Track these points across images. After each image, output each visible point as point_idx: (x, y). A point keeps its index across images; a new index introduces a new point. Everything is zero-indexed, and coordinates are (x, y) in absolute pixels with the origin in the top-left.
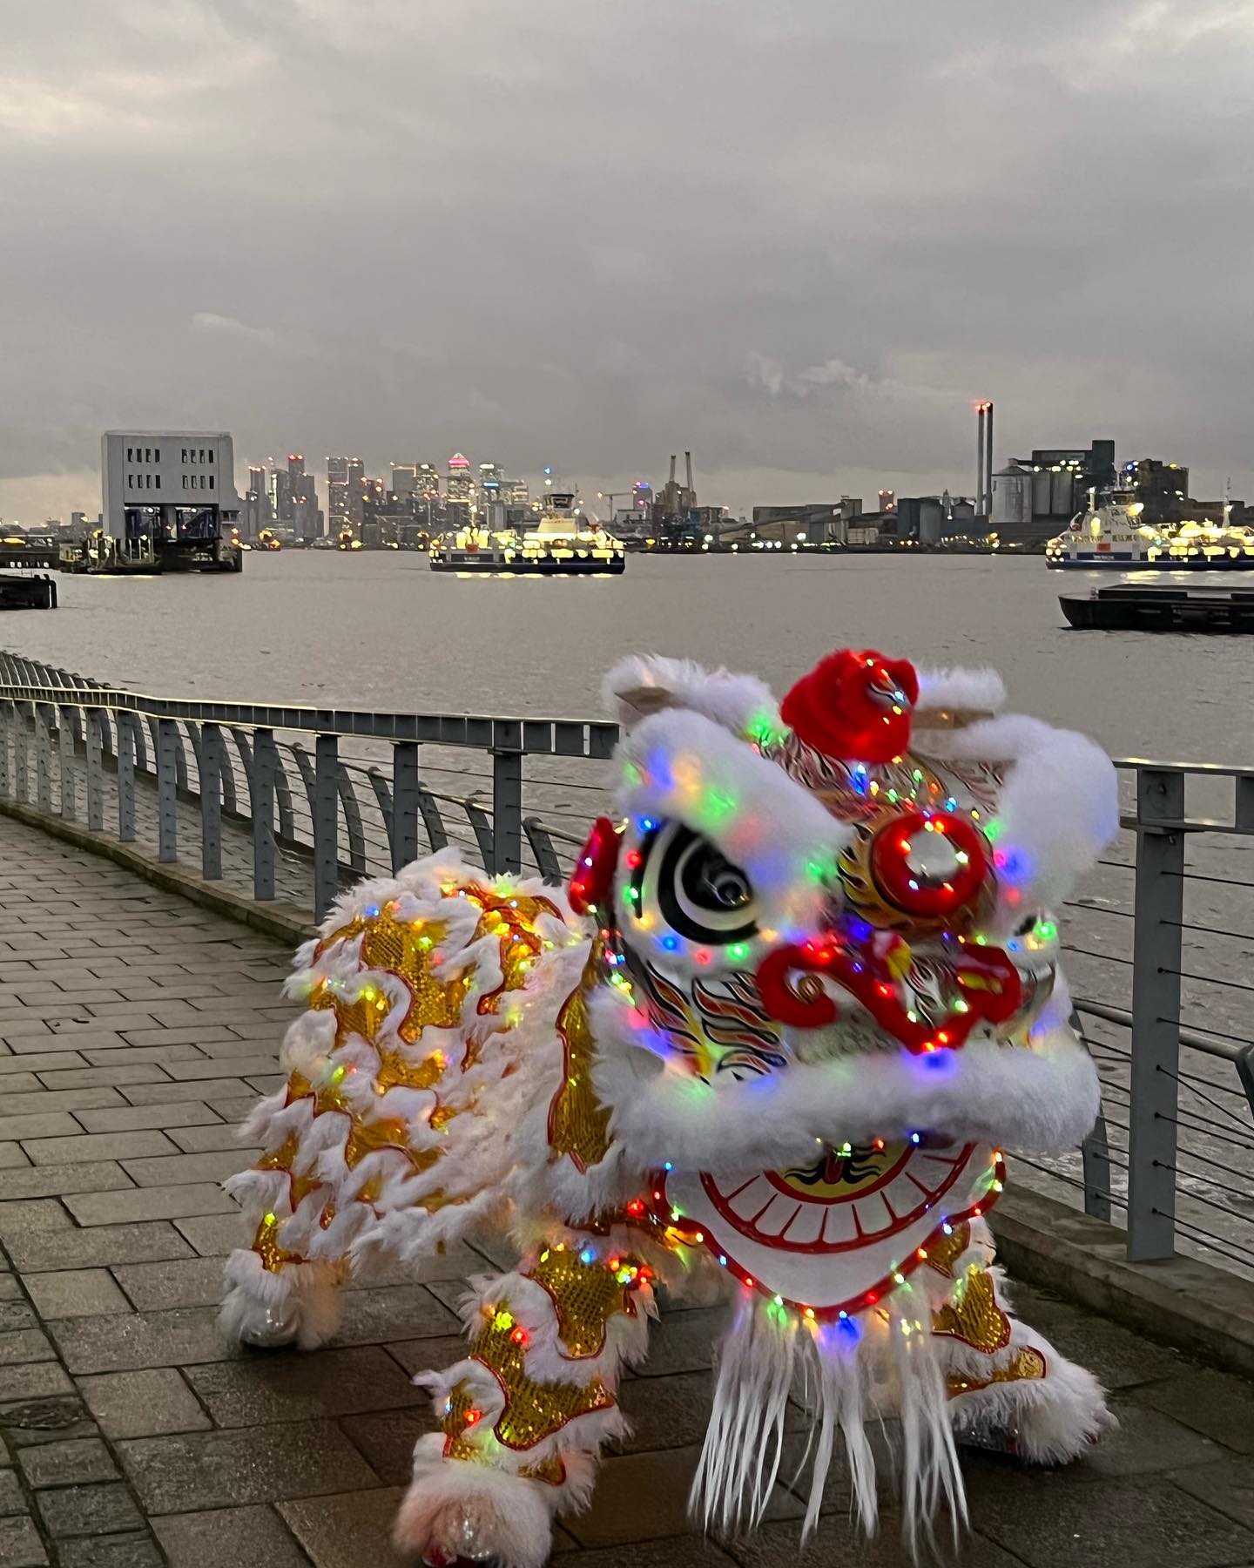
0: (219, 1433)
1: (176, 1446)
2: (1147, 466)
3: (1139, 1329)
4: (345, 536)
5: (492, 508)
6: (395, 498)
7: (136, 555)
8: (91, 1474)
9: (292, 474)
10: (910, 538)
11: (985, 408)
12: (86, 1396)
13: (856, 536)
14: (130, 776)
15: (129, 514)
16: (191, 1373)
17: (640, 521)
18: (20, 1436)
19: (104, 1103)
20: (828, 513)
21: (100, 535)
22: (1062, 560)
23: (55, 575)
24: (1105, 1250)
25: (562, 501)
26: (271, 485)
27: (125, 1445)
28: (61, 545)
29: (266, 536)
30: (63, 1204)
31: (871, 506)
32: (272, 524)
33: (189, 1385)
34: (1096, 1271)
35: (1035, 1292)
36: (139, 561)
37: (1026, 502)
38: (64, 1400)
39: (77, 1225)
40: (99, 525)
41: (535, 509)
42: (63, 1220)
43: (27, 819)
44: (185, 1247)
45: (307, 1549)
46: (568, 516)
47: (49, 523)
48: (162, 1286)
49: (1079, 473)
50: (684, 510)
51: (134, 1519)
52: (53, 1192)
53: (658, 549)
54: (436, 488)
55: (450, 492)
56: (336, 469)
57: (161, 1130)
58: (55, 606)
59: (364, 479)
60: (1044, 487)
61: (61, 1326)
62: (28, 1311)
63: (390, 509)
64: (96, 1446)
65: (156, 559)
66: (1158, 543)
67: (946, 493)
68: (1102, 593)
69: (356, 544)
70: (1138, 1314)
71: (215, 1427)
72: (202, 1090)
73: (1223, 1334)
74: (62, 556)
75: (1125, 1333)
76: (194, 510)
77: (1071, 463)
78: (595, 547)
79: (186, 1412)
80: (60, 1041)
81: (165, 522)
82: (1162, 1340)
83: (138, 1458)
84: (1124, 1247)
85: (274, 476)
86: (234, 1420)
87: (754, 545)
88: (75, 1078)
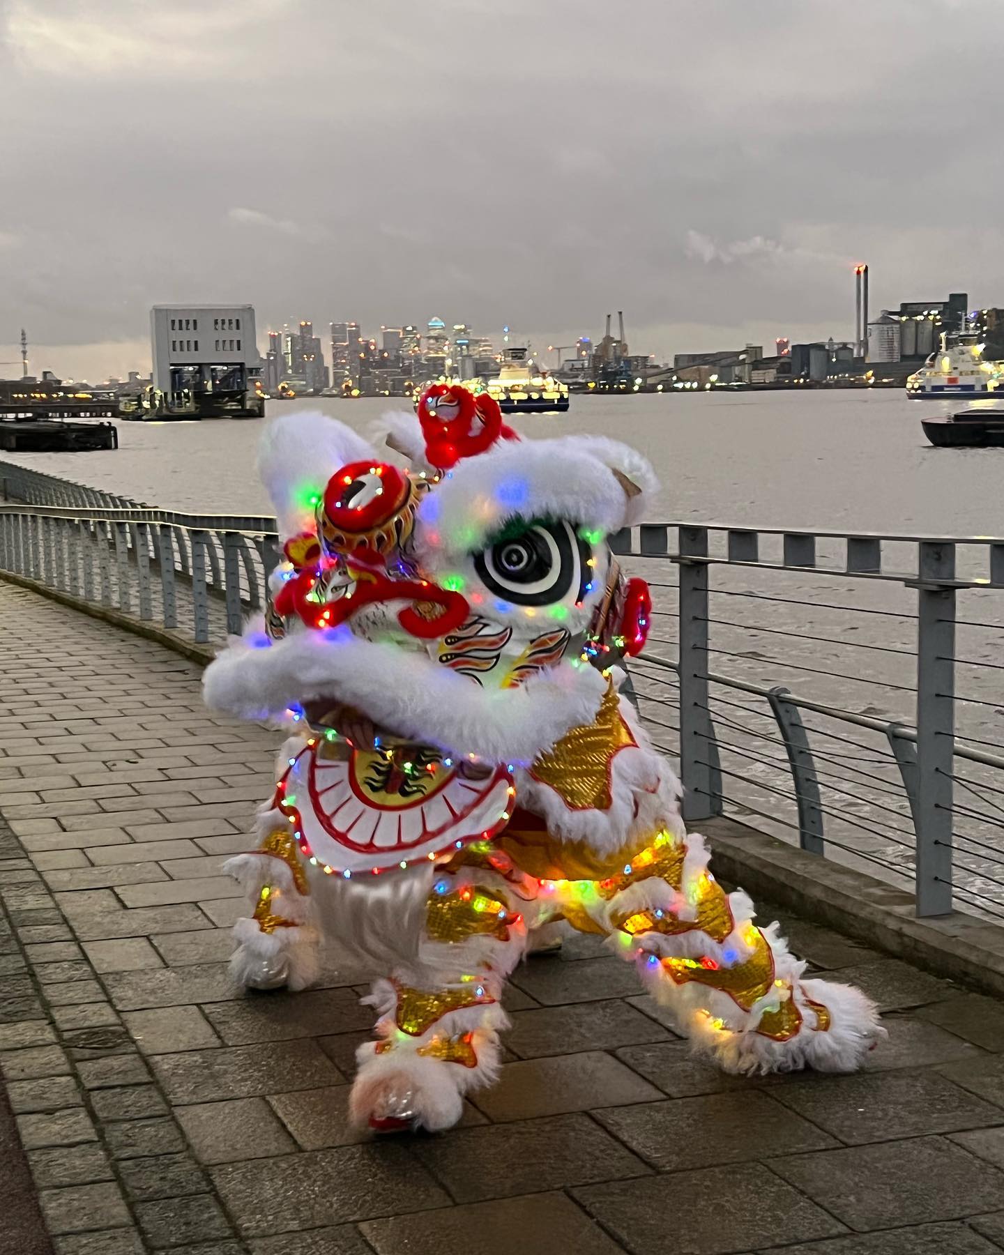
0: (228, 1050)
1: (195, 1058)
2: (994, 313)
3: (924, 967)
4: (347, 386)
5: (463, 361)
6: (386, 355)
7: (180, 405)
8: (131, 1079)
9: (302, 337)
10: (802, 377)
11: (862, 269)
12: (129, 1025)
13: (758, 376)
14: (171, 577)
15: (174, 372)
16: (207, 1009)
17: (583, 369)
18: (78, 1053)
19: (147, 820)
20: (735, 359)
21: (151, 389)
22: (919, 392)
23: (116, 422)
24: (901, 910)
25: (518, 354)
26: (286, 347)
27: (158, 1058)
28: (120, 399)
29: (283, 388)
30: (114, 893)
31: (770, 352)
32: (289, 378)
33: (206, 1018)
34: (892, 924)
35: (850, 942)
36: (183, 410)
37: (896, 344)
38: (111, 1028)
39: (125, 907)
40: (150, 381)
41: (498, 361)
42: (113, 903)
43: (94, 613)
44: (206, 921)
45: (289, 1126)
46: (523, 365)
47: (111, 380)
48: (188, 950)
49: (939, 321)
50: (618, 359)
51: (161, 1108)
52: (108, 884)
53: (596, 391)
54: (418, 345)
55: (429, 349)
56: (338, 331)
57: (191, 839)
58: (116, 447)
59: (360, 339)
60: (910, 332)
61: (111, 977)
62: (86, 968)
63: (382, 363)
64: (135, 1060)
65: (197, 408)
66: (995, 376)
67: (831, 339)
68: (957, 417)
69: (355, 392)
70: (924, 955)
71: (224, 1046)
72: (224, 810)
73: (984, 967)
74: (122, 407)
75: (914, 969)
76: (225, 368)
77: (932, 312)
78: (545, 390)
79: (203, 1034)
80: (116, 777)
81: (202, 379)
82: (941, 973)
83: (166, 1067)
84: (914, 906)
85: (289, 339)
86: (239, 1041)
87: (676, 385)
88: (125, 803)
